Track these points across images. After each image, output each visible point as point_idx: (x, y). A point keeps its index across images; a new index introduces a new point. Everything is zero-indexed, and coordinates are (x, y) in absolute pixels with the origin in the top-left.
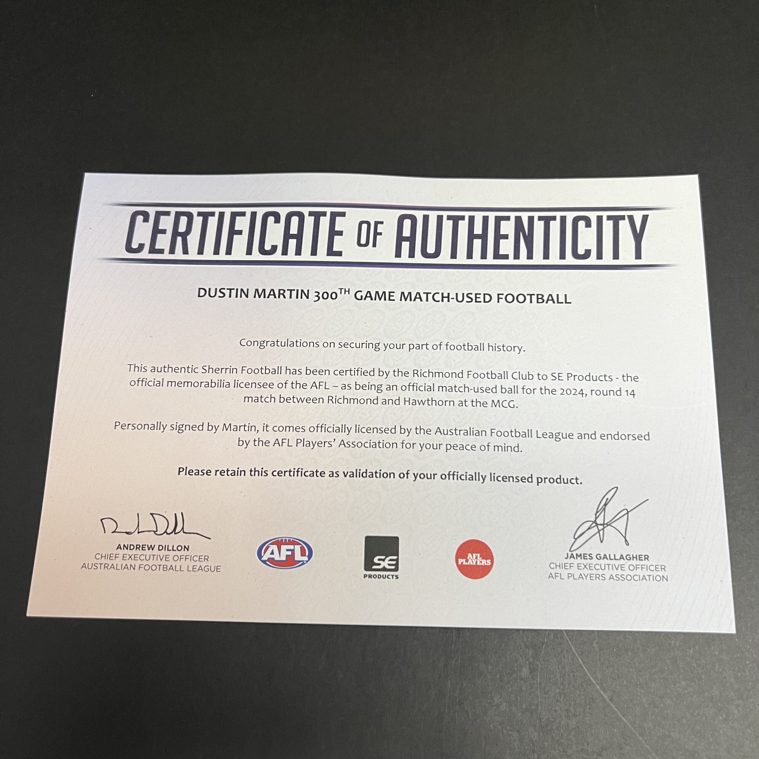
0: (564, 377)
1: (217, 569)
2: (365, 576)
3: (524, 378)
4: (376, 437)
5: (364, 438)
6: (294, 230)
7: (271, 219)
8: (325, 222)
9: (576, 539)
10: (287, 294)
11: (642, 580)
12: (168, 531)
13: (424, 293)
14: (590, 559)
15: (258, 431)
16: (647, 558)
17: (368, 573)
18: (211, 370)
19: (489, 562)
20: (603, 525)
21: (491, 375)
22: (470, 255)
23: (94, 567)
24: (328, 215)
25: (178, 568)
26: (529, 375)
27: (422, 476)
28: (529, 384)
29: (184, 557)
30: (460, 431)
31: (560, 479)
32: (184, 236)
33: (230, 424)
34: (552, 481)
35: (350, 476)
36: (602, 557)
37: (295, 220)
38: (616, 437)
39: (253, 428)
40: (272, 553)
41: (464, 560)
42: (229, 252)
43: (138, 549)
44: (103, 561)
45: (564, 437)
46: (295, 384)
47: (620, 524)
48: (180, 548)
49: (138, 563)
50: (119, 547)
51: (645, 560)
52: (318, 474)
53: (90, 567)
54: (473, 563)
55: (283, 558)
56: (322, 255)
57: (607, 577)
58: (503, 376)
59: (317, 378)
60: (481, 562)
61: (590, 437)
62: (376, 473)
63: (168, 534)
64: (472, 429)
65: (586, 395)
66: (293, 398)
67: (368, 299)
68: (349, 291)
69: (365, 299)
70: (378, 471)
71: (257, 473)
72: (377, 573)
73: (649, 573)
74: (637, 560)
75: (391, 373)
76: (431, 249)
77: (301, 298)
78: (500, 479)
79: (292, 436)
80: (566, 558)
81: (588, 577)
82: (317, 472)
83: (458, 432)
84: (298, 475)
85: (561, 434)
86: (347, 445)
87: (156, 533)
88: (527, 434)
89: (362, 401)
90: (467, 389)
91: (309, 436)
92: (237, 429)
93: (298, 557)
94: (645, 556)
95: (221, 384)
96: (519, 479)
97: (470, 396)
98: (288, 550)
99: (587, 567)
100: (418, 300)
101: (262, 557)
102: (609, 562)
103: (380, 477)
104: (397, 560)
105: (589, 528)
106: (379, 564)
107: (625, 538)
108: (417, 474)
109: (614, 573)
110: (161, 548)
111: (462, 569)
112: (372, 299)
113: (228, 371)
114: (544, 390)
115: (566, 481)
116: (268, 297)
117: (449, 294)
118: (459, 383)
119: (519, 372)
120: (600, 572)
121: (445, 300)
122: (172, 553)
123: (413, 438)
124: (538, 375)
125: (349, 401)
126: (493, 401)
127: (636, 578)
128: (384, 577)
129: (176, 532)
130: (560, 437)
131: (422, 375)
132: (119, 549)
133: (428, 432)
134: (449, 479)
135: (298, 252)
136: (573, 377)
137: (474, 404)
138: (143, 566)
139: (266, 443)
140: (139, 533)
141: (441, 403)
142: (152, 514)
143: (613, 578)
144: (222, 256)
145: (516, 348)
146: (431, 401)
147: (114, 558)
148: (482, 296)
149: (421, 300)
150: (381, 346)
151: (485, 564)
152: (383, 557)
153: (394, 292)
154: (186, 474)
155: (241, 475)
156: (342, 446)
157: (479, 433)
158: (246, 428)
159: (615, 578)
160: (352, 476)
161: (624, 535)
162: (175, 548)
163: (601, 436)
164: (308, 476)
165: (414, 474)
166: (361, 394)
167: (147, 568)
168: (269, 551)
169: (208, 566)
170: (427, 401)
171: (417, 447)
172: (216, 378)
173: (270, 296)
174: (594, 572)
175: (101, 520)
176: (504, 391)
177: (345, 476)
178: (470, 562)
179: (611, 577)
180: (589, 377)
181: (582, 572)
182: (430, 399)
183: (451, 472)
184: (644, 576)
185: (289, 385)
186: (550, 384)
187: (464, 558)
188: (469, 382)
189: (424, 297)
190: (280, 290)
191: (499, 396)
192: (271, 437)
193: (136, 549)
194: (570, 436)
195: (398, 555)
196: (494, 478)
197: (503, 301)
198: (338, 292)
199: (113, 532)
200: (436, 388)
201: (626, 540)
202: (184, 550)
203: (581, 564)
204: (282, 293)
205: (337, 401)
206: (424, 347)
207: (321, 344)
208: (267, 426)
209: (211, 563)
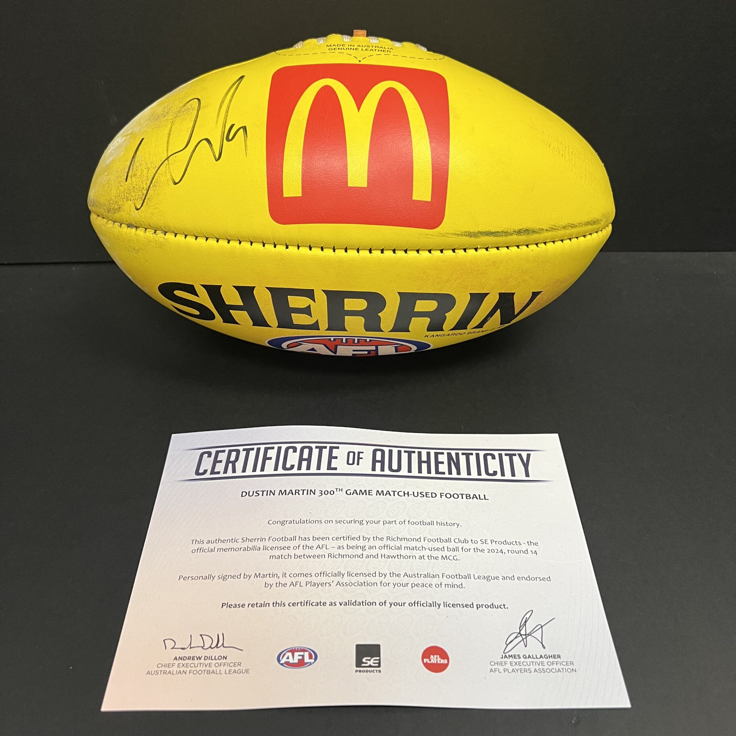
0: (489, 542)
1: (247, 671)
2: (356, 671)
3: (462, 542)
4: (361, 579)
5: (354, 579)
6: (306, 455)
7: (291, 451)
8: (326, 453)
9: (507, 645)
10: (301, 492)
11: (558, 672)
12: (212, 646)
13: (392, 491)
14: (518, 658)
15: (279, 577)
16: (559, 657)
17: (358, 669)
18: (248, 540)
19: (446, 661)
20: (526, 635)
21: (440, 540)
22: (420, 471)
23: (155, 673)
24: (328, 448)
25: (218, 672)
26: (465, 540)
27: (396, 604)
28: (465, 546)
29: (223, 664)
30: (421, 575)
31: (493, 605)
32: (234, 463)
33: (260, 574)
34: (487, 606)
35: (344, 605)
36: (527, 657)
37: (306, 451)
38: (528, 579)
39: (276, 576)
40: (288, 658)
41: (428, 660)
42: (262, 469)
43: (189, 660)
44: (163, 669)
45: (493, 578)
46: (305, 547)
47: (538, 634)
48: (220, 658)
49: (188, 669)
50: (176, 658)
51: (558, 658)
52: (322, 604)
53: (153, 673)
54: (434, 661)
55: (296, 661)
56: (324, 469)
57: (533, 670)
58: (448, 540)
59: (321, 543)
60: (440, 661)
61: (510, 578)
62: (363, 602)
63: (211, 648)
64: (429, 574)
65: (505, 553)
66: (304, 555)
67: (355, 494)
68: (342, 490)
69: (353, 494)
70: (364, 601)
71: (277, 605)
72: (365, 669)
73: (562, 667)
74: (552, 658)
75: (372, 538)
76: (395, 466)
77: (310, 494)
78: (451, 605)
79: (303, 580)
80: (501, 658)
81: (519, 671)
82: (320, 602)
83: (419, 576)
84: (307, 605)
85: (490, 577)
86: (341, 585)
87: (204, 648)
88: (468, 577)
89: (352, 556)
90: (424, 549)
91: (314, 579)
92: (264, 576)
93: (307, 660)
94: (558, 655)
95: (254, 548)
96: (464, 605)
97: (427, 553)
98: (299, 656)
99: (518, 664)
100: (388, 495)
101: (280, 661)
102: (532, 660)
103: (366, 605)
104: (379, 660)
105: (516, 637)
106: (367, 663)
107: (542, 643)
108: (392, 603)
109: (537, 667)
110: (206, 658)
111: (427, 665)
112: (357, 494)
113: (259, 540)
114: (476, 550)
115: (497, 607)
116: (288, 494)
117: (408, 492)
118: (419, 544)
119: (459, 539)
120: (527, 667)
121: (406, 495)
122: (214, 662)
123: (388, 579)
124: (472, 540)
125: (343, 556)
126: (442, 556)
127: (554, 671)
128: (370, 672)
129: (218, 646)
130: (490, 578)
131: (393, 539)
132: (175, 660)
133: (398, 575)
134: (415, 606)
135: (308, 468)
136: (495, 542)
137: (430, 558)
138: (192, 671)
139: (285, 585)
140: (191, 648)
141: (406, 557)
142: (201, 635)
143: (537, 671)
144: (258, 472)
145: (455, 525)
146: (399, 556)
147: (171, 666)
148: (430, 494)
149: (390, 495)
150: (364, 522)
151: (443, 662)
152: (369, 658)
153: (372, 490)
154: (227, 607)
155: (266, 606)
156: (338, 585)
157: (434, 576)
158: (271, 576)
159: (538, 671)
160: (346, 604)
161: (541, 642)
162: (217, 658)
163: (518, 578)
164: (314, 606)
165: (390, 603)
166: (350, 552)
167: (195, 672)
168: (286, 657)
169: (240, 669)
170: (397, 556)
171: (391, 585)
172: (250, 544)
173: (290, 494)
174: (523, 667)
175: (164, 641)
176: (449, 550)
177: (341, 605)
178: (432, 661)
179: (535, 670)
180: (505, 542)
181: (514, 667)
182: (399, 555)
183: (416, 601)
184: (559, 669)
185: (301, 547)
186: (480, 546)
187: (428, 658)
188: (426, 544)
189: (392, 493)
190: (296, 490)
191: (446, 553)
192: (288, 580)
193: (188, 660)
194: (497, 578)
195: (380, 656)
196: (446, 605)
197: (444, 497)
198: (335, 490)
199: (172, 649)
200: (403, 548)
201: (543, 645)
202: (223, 659)
203: (512, 662)
204: (297, 492)
205: (334, 557)
206: (394, 523)
207: (323, 522)
208: (285, 574)
209: (243, 668)
